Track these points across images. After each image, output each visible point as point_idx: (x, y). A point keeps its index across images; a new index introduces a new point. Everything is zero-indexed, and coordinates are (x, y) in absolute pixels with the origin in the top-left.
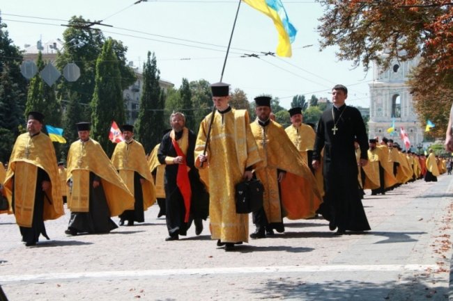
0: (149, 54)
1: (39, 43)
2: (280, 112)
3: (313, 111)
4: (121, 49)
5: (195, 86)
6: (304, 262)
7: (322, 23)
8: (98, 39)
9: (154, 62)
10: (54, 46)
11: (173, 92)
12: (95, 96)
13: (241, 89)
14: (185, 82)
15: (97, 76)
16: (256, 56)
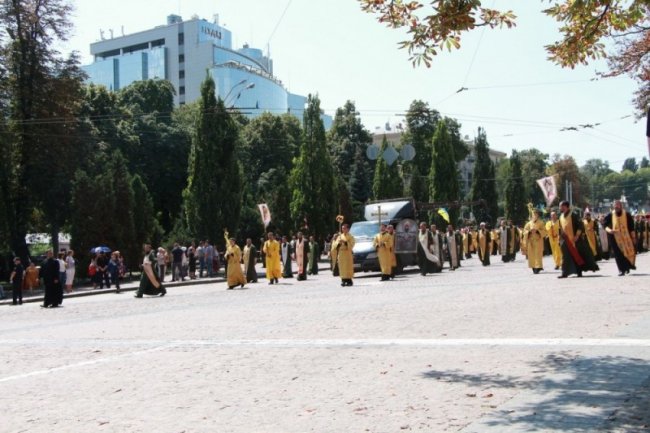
0: (479, 129)
1: (387, 125)
2: (609, 175)
3: (643, 173)
4: (455, 126)
5: (525, 154)
6: (589, 334)
7: (636, 97)
8: (436, 119)
9: (485, 136)
10: (400, 126)
11: (503, 161)
12: (432, 170)
13: (570, 155)
14: (514, 152)
15: (434, 152)
16: (591, 126)
